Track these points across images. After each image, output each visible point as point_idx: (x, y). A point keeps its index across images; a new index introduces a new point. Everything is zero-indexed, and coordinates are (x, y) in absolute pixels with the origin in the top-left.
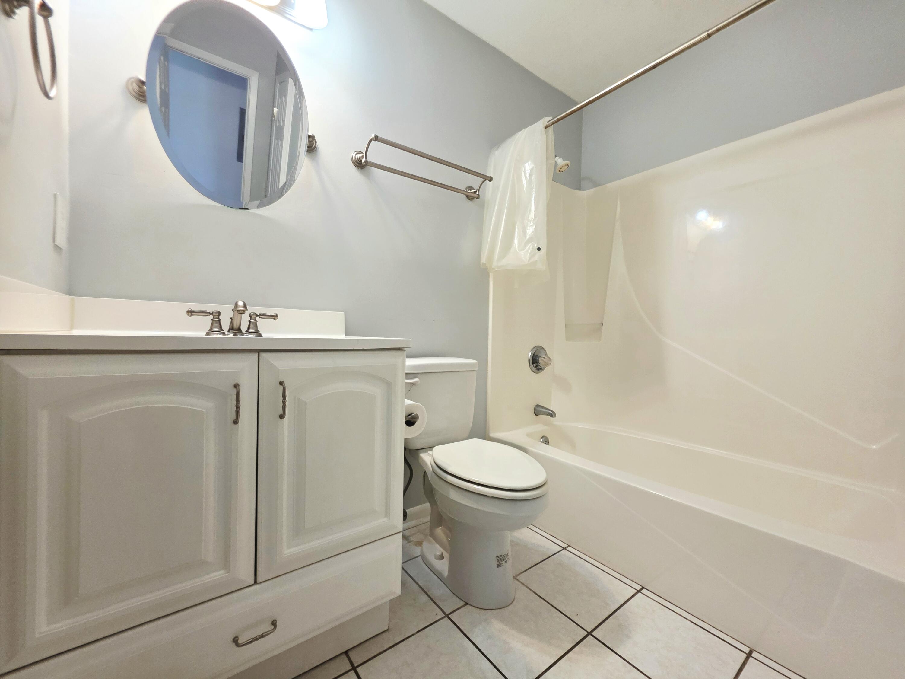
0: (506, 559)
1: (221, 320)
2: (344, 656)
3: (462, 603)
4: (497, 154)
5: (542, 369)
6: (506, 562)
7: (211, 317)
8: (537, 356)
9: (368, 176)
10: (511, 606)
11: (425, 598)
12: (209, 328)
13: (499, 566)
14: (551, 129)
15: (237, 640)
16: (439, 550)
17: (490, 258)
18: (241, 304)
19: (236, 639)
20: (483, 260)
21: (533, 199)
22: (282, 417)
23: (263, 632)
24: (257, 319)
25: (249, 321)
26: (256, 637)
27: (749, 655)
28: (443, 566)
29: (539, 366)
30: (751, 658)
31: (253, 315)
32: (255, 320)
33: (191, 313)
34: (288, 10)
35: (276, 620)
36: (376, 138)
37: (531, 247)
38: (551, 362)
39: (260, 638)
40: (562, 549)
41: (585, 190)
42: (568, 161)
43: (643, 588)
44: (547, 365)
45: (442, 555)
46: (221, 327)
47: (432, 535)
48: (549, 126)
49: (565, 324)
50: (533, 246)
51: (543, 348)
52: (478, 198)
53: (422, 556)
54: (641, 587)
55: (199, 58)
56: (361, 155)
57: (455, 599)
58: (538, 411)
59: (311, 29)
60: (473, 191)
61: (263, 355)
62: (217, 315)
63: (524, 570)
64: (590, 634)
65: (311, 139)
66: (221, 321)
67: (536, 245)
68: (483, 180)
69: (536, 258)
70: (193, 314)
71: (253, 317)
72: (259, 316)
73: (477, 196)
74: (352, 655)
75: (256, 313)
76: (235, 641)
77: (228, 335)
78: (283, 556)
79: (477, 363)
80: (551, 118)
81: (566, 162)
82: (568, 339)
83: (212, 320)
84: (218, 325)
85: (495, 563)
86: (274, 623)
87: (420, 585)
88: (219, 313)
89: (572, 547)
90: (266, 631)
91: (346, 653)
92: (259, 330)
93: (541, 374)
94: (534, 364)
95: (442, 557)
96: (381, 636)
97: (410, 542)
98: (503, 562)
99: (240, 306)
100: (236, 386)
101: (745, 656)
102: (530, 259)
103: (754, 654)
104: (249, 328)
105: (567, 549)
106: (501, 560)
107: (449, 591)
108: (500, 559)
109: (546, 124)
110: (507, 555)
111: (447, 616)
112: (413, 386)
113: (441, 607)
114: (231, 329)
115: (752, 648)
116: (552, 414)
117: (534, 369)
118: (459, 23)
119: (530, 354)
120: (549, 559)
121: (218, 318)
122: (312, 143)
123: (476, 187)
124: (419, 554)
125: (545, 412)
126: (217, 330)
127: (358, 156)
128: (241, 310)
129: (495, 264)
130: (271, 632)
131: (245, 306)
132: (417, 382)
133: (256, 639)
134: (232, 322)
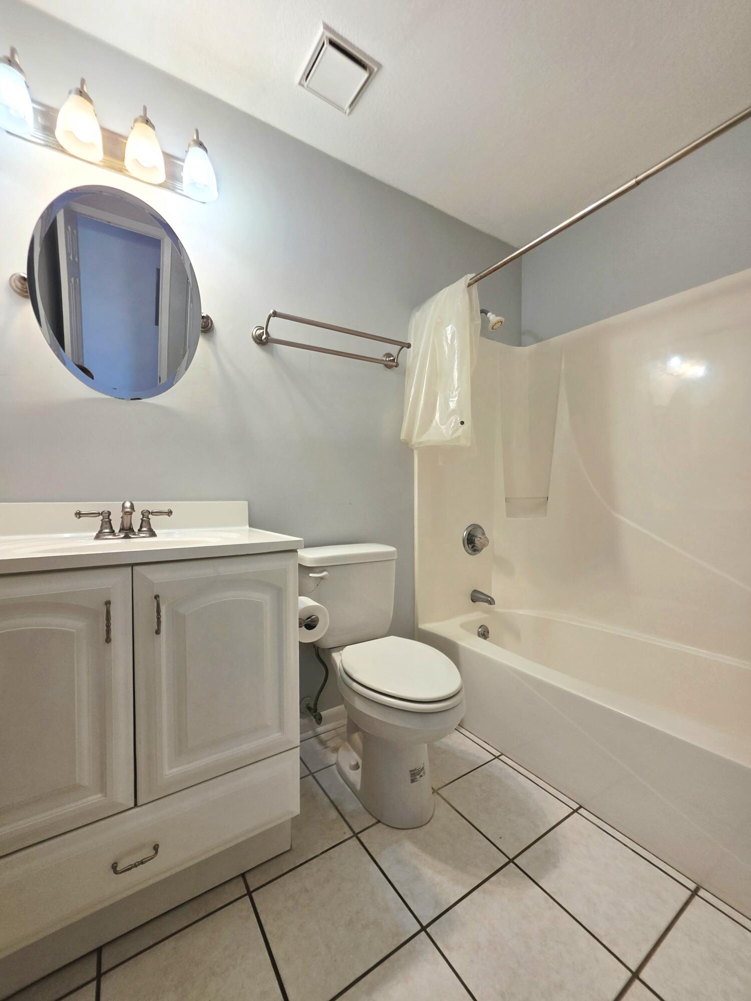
0: (422, 773)
1: (111, 520)
2: (241, 879)
3: (375, 821)
4: (417, 315)
5: (478, 551)
6: (421, 776)
7: (101, 517)
8: (473, 536)
9: (271, 352)
10: (428, 825)
11: (333, 814)
12: (99, 529)
13: (413, 781)
14: (475, 286)
15: (116, 867)
16: (355, 758)
17: (410, 433)
18: (128, 504)
19: (115, 865)
20: (403, 436)
21: (456, 367)
22: (158, 632)
23: (143, 858)
24: (150, 516)
25: (141, 519)
26: (135, 864)
27: (695, 893)
28: (356, 777)
29: (476, 547)
30: (696, 897)
31: (145, 512)
32: (148, 518)
33: (79, 514)
34: (178, 185)
35: (158, 845)
36: (275, 314)
37: (454, 421)
38: (488, 542)
39: (139, 865)
40: (494, 757)
41: (526, 346)
42: (500, 316)
43: (581, 807)
44: (484, 545)
45: (357, 764)
46: (111, 528)
47: (349, 741)
48: (472, 284)
49: (506, 499)
50: (456, 420)
51: (480, 527)
52: (397, 366)
53: (337, 764)
54: (579, 806)
55: (109, 222)
56: (262, 331)
57: (367, 816)
58: (477, 597)
59: (204, 203)
60: (392, 358)
61: (135, 568)
62: (107, 515)
63: (448, 782)
64: (511, 861)
65: (205, 320)
66: (111, 522)
67: (459, 419)
68: (400, 347)
69: (459, 432)
70: (81, 515)
71: (146, 515)
72: (152, 513)
73: (395, 364)
74: (249, 877)
75: (148, 511)
76: (114, 867)
77: (118, 536)
78: (165, 777)
79: (395, 551)
80: (474, 275)
81: (499, 318)
82: (509, 514)
83: (102, 520)
84: (108, 525)
85: (409, 778)
86: (156, 848)
87: (332, 798)
88: (109, 513)
89: (505, 756)
90: (146, 857)
91: (243, 875)
92: (152, 527)
93: (479, 556)
94: (470, 545)
95: (356, 767)
96: (283, 857)
97: (326, 747)
98: (418, 777)
99: (127, 508)
100: (108, 603)
101: (689, 893)
102: (453, 433)
103: (702, 893)
104: (141, 527)
105: (500, 758)
106: (415, 775)
107: (361, 806)
108: (414, 773)
109: (468, 281)
110: (423, 768)
111: (356, 835)
112: (322, 581)
113: (351, 824)
114: (122, 530)
115: (699, 884)
116: (491, 601)
117: (470, 551)
118: (371, 175)
119: (465, 533)
120: (478, 769)
121: (109, 518)
122: (207, 323)
123: (395, 355)
124: (334, 763)
125: (483, 598)
126: (107, 531)
127: (259, 332)
128: (128, 512)
129: (415, 440)
130: (151, 858)
131: (132, 507)
132: (325, 576)
133: (135, 866)
134: (122, 523)
